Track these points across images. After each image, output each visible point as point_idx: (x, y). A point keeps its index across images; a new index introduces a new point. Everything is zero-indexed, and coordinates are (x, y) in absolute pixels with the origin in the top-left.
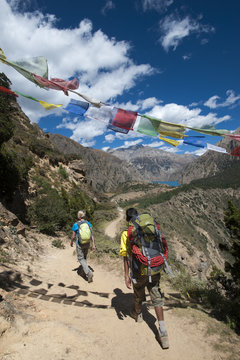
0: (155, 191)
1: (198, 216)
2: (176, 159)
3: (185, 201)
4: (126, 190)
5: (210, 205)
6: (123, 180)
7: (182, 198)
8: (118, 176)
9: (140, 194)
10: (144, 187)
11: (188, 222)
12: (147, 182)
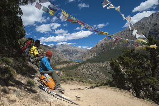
0: (72, 64)
1: (89, 74)
2: (80, 51)
3: (84, 68)
4: (59, 64)
5: (94, 69)
6: (57, 59)
7: (83, 67)
8: (55, 57)
9: (65, 65)
10: (66, 62)
11: (85, 77)
12: (68, 60)
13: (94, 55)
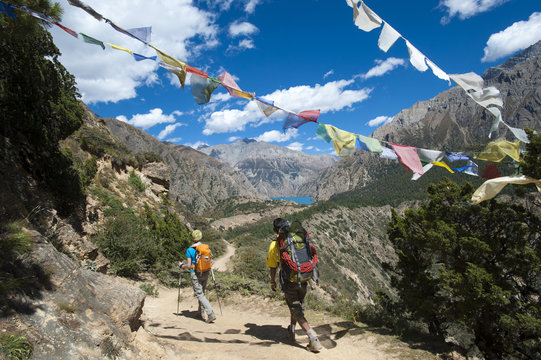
0: (276, 212)
1: (343, 250)
2: (308, 163)
3: (323, 227)
4: (229, 210)
5: (361, 233)
6: (225, 195)
7: (318, 223)
8: (216, 189)
9: (251, 218)
10: (258, 207)
11: (329, 260)
12: (262, 198)
13: (361, 177)
